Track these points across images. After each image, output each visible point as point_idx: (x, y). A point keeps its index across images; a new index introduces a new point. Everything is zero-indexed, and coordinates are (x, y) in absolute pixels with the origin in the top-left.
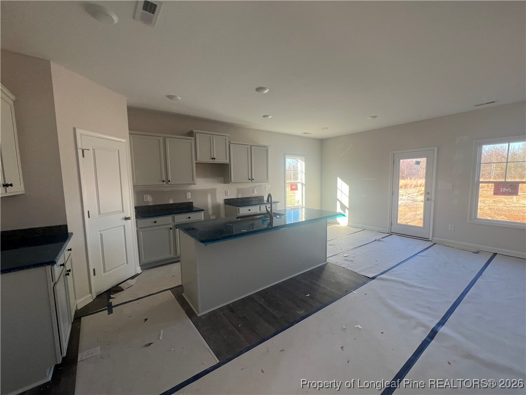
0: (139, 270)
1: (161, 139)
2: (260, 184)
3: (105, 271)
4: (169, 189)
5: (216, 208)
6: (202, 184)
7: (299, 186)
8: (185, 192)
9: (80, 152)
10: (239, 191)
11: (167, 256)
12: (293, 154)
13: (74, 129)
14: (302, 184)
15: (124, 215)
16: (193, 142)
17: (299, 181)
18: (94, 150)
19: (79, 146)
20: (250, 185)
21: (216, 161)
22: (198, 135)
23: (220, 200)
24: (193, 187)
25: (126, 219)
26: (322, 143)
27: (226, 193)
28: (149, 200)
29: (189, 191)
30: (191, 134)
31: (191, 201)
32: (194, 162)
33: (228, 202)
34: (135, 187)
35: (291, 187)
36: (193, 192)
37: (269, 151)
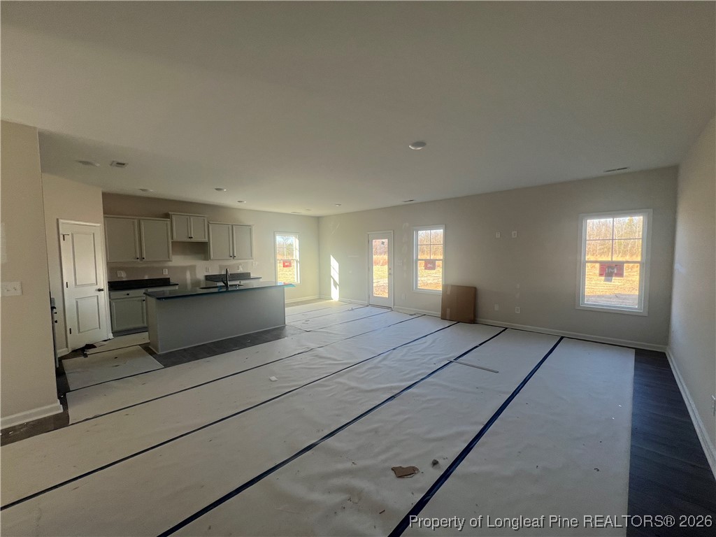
0: (111, 336)
1: (136, 221)
2: (246, 261)
3: (79, 332)
4: (144, 266)
5: (196, 283)
6: (178, 261)
7: (294, 264)
8: (162, 269)
9: (61, 237)
10: (221, 267)
11: (140, 325)
12: (285, 232)
13: (58, 220)
14: (297, 261)
15: (98, 287)
16: (169, 223)
17: (294, 258)
18: (72, 235)
19: (61, 232)
20: (232, 262)
21: (192, 240)
22: (174, 218)
23: (201, 275)
24: (170, 264)
25: (100, 290)
26: (318, 220)
27: (207, 270)
28: (123, 276)
29: (165, 267)
30: (167, 216)
31: (168, 277)
32: (170, 241)
33: (208, 278)
34: (108, 264)
35: (284, 264)
36: (169, 268)
37: (253, 229)
